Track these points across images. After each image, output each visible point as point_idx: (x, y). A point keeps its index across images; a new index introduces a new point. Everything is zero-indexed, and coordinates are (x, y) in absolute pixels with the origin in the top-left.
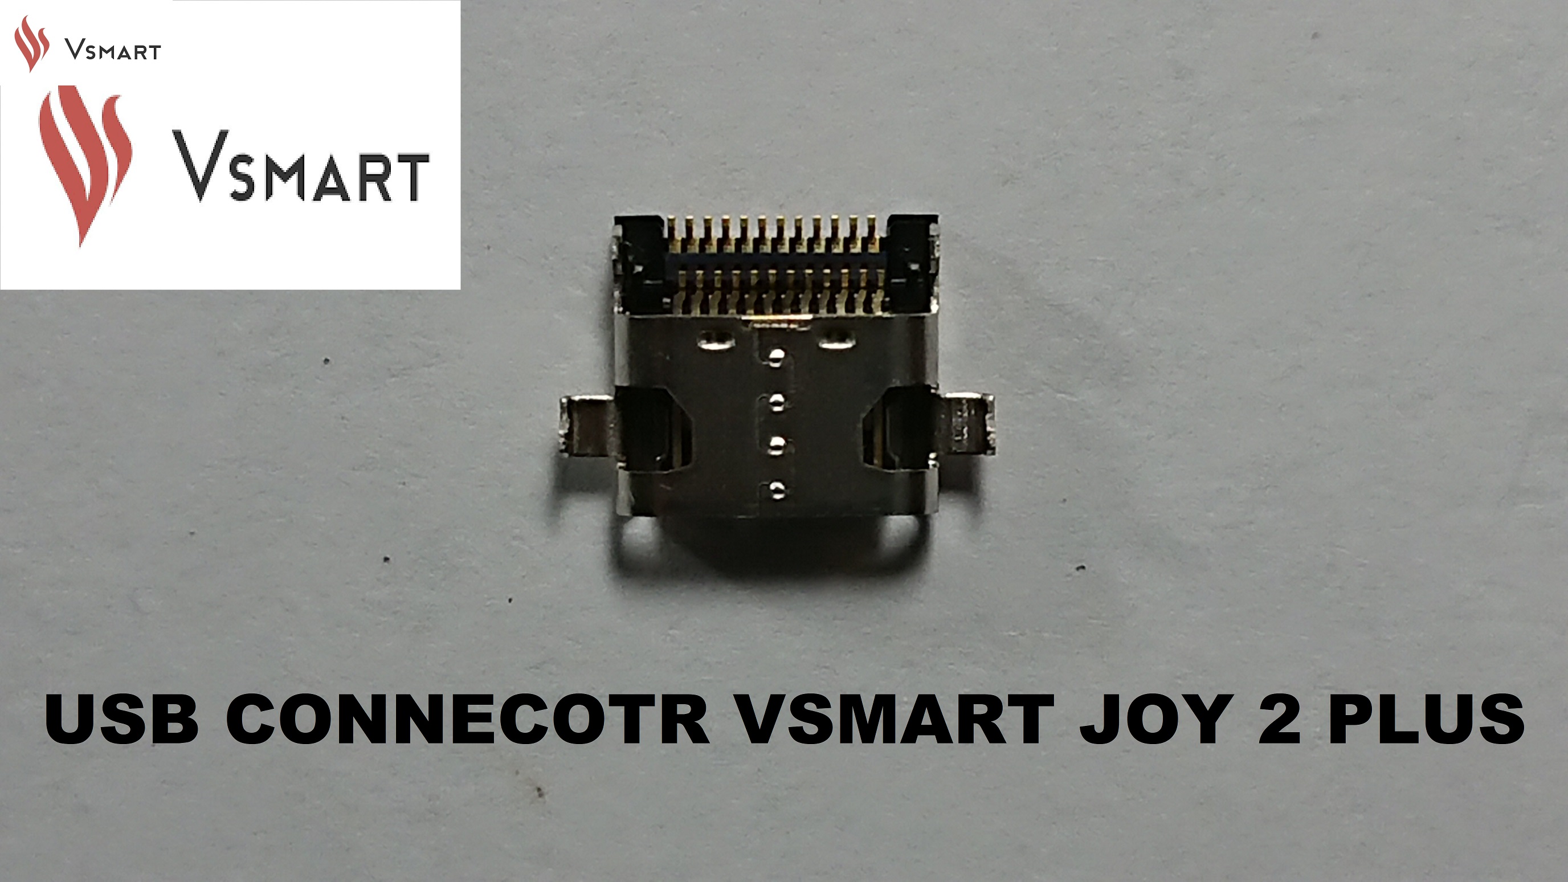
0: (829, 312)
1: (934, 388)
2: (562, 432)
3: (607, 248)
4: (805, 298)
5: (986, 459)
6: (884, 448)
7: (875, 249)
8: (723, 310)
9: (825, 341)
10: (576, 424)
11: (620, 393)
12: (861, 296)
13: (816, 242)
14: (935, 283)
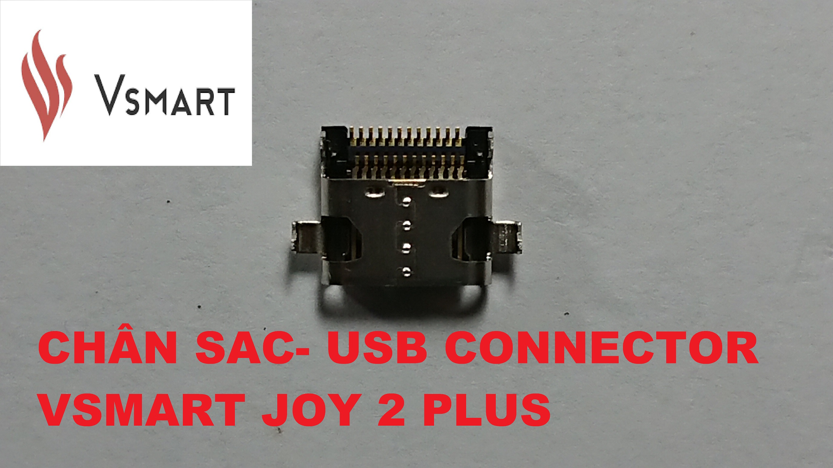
0: (434, 178)
1: (490, 218)
2: (293, 240)
3: (317, 143)
4: (422, 170)
5: (517, 257)
6: (463, 250)
7: (459, 145)
8: (378, 176)
9: (432, 192)
10: (301, 236)
11: (324, 219)
12: (451, 170)
13: (428, 141)
14: (490, 162)
